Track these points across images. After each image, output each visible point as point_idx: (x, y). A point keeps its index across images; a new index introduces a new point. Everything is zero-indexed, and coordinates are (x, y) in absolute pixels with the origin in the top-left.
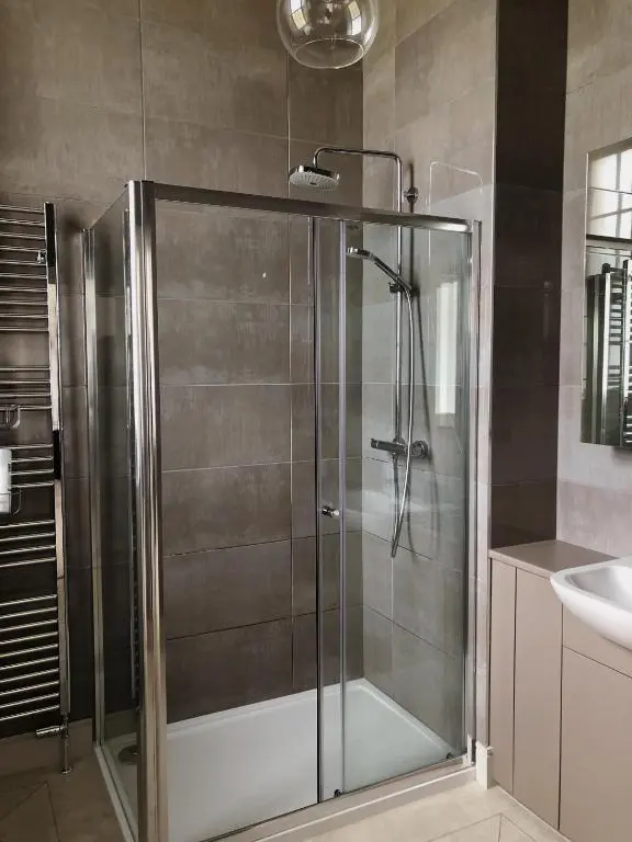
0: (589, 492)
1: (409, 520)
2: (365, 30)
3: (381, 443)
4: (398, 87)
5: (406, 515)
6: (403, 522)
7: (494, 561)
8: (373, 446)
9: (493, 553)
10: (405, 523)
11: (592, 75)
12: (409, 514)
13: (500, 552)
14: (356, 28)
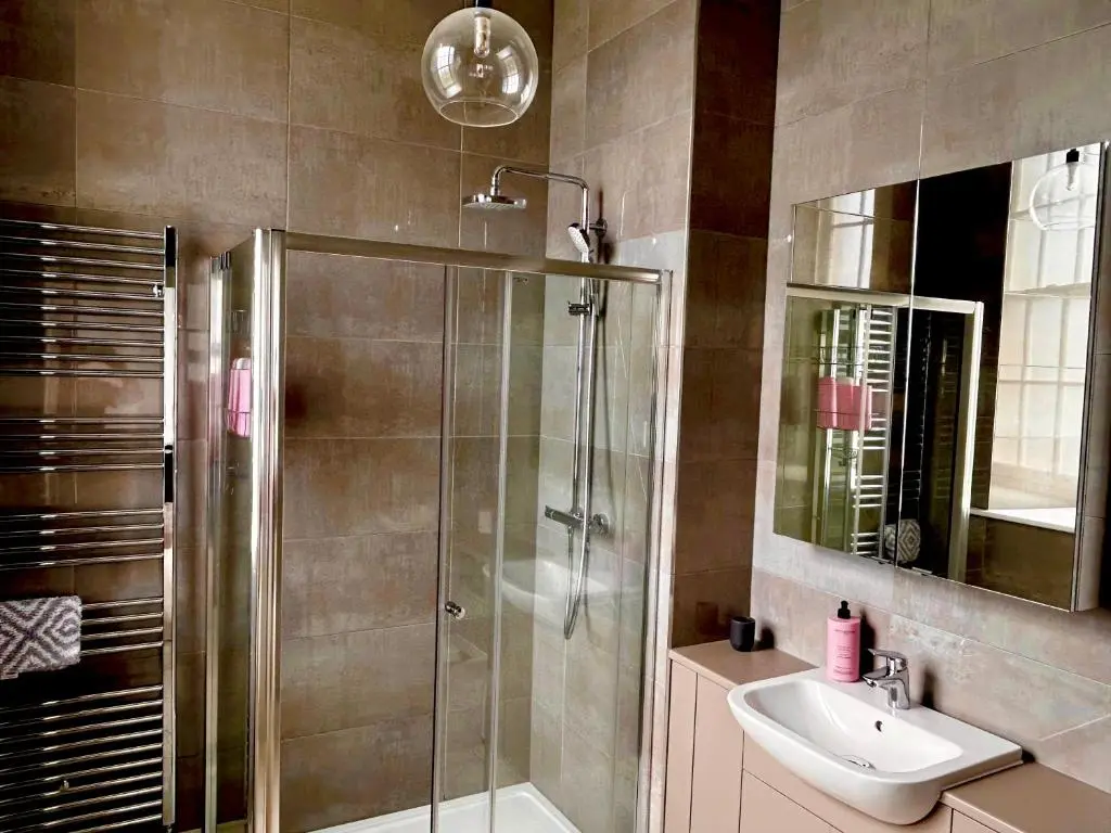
0: (787, 586)
1: (586, 604)
2: (522, 89)
3: (556, 512)
4: (590, 99)
5: (582, 598)
6: (578, 605)
7: (674, 663)
8: (547, 515)
9: (673, 654)
10: (582, 608)
11: (802, 111)
12: (586, 596)
13: (681, 653)
14: (511, 85)
